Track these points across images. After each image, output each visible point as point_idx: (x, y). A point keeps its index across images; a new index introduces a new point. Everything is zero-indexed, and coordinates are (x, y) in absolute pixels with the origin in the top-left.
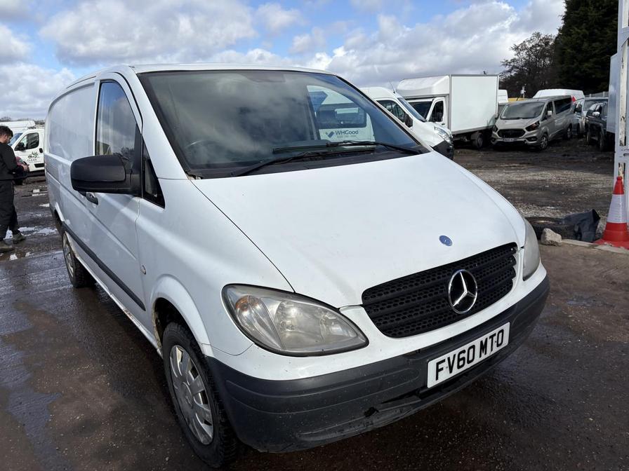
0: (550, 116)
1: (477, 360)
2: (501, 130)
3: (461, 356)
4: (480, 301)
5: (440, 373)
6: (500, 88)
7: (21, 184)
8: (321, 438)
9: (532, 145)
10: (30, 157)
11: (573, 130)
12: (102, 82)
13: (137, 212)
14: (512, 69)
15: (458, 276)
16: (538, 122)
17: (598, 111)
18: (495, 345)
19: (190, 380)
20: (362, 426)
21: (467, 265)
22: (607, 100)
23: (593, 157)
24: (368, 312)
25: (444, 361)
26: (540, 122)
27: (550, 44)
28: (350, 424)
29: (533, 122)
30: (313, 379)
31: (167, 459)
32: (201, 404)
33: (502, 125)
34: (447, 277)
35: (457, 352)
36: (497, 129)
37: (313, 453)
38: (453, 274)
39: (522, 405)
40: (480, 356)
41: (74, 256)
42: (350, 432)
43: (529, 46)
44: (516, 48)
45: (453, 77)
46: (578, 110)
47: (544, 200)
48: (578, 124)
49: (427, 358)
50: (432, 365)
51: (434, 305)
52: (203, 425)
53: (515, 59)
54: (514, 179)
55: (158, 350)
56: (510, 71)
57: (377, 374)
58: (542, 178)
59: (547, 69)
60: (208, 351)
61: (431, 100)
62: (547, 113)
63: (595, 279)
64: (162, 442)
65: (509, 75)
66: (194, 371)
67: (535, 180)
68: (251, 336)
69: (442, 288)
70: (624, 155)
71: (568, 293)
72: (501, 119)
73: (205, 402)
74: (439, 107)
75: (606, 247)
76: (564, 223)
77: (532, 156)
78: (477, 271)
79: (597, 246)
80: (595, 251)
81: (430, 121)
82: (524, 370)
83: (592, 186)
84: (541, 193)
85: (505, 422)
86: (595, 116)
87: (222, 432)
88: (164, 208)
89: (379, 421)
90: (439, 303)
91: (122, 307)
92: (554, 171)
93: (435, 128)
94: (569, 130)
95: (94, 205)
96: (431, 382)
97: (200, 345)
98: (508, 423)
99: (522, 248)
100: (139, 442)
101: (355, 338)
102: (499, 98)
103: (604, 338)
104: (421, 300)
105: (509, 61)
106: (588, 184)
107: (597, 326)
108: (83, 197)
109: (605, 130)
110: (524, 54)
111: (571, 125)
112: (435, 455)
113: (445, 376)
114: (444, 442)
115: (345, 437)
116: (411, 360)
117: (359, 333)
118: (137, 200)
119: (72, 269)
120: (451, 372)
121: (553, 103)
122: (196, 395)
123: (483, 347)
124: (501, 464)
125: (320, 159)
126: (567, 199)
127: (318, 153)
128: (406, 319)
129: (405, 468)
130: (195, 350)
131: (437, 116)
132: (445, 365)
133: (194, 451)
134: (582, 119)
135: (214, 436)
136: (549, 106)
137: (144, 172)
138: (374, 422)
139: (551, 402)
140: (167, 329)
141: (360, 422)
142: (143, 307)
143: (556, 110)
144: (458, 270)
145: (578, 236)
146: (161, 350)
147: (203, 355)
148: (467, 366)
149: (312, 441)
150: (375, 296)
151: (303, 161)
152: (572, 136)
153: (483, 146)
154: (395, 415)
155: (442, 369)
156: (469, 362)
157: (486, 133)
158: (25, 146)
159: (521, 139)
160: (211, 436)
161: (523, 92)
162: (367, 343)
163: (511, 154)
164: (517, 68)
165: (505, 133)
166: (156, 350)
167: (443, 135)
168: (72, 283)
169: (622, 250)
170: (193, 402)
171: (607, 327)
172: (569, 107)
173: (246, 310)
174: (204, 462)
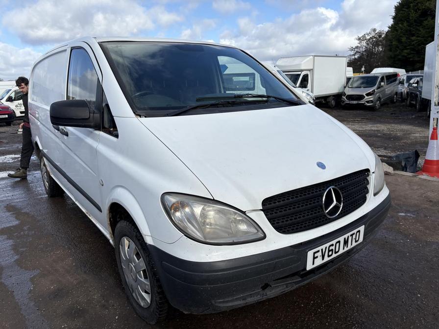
0: (382, 86)
1: (341, 251)
2: (348, 95)
3: (331, 248)
4: (344, 209)
5: (315, 260)
6: (348, 66)
7: (10, 125)
8: (230, 304)
9: (369, 106)
10: (17, 106)
11: (398, 96)
12: (72, 49)
13: (97, 141)
14: (356, 53)
15: (330, 191)
16: (374, 90)
17: (415, 83)
18: (354, 241)
19: (135, 262)
20: (259, 296)
21: (336, 183)
22: (423, 76)
23: (412, 115)
24: (266, 215)
25: (318, 251)
26: (376, 90)
27: (383, 36)
28: (251, 294)
29: (370, 90)
30: (226, 262)
31: (117, 317)
32: (143, 279)
33: (349, 92)
34: (322, 191)
35: (327, 245)
36: (345, 94)
37: (221, 315)
38: (326, 189)
39: (370, 284)
40: (344, 249)
41: (49, 174)
42: (250, 300)
43: (368, 37)
44: (359, 39)
45: (315, 57)
46: (402, 83)
47: (379, 144)
48: (402, 92)
49: (307, 249)
50: (310, 254)
51: (312, 211)
52: (143, 294)
53: (358, 46)
54: (358, 129)
55: (111, 241)
56: (354, 55)
57: (272, 260)
58: (378, 129)
59: (380, 54)
60: (149, 241)
61: (299, 73)
62: (380, 84)
63: (418, 198)
64: (113, 306)
65: (353, 57)
66: (137, 255)
67: (372, 130)
68: (182, 230)
69: (318, 199)
70: (437, 112)
71: (399, 208)
72: (348, 87)
73: (146, 277)
74: (305, 78)
75: (424, 176)
76: (395, 159)
77: (369, 114)
78: (343, 188)
79: (418, 175)
80: (416, 179)
81: (299, 87)
82: (370, 260)
83: (412, 135)
84: (377, 139)
85: (358, 296)
86: (414, 87)
87: (158, 299)
88: (118, 138)
89: (271, 293)
90: (316, 210)
91: (84, 211)
92: (385, 124)
93: (303, 92)
94: (395, 96)
95: (65, 137)
96: (309, 266)
97: (144, 236)
98: (360, 297)
99: (373, 173)
100: (97, 305)
101: (256, 233)
102: (347, 73)
103: (426, 239)
104: (304, 207)
105: (354, 47)
106: (409, 134)
107: (420, 231)
108: (57, 131)
109: (421, 97)
110: (364, 43)
111: (396, 93)
112: (309, 318)
113: (319, 262)
114: (315, 310)
115: (247, 304)
116: (296, 250)
117: (259, 230)
118: (97, 132)
119: (47, 183)
120: (323, 259)
121: (385, 78)
122: (139, 272)
123: (346, 242)
124: (356, 325)
125: (230, 106)
126: (395, 143)
127: (228, 102)
128: (293, 221)
129: (288, 327)
130: (139, 240)
131: (304, 84)
132: (320, 254)
133: (136, 313)
134: (404, 89)
135: (151, 302)
136: (382, 79)
137: (103, 113)
138: (268, 294)
139: (390, 283)
140: (118, 225)
141: (258, 294)
142: (100, 210)
143: (387, 82)
144: (330, 187)
145: (404, 169)
146: (113, 241)
147: (146, 243)
148: (334, 255)
149: (224, 307)
150: (271, 204)
151: (218, 107)
152: (397, 100)
153: (335, 106)
154: (282, 290)
155: (317, 257)
156: (336, 253)
157: (338, 97)
158: (13, 98)
159: (362, 102)
160: (149, 301)
161: (363, 69)
162: (265, 237)
163: (355, 112)
164: (359, 53)
165: (350, 97)
166: (109, 241)
167: (309, 97)
168: (47, 193)
169: (435, 179)
170: (136, 277)
171: (428, 231)
172: (395, 80)
173: (178, 211)
174: (144, 320)
